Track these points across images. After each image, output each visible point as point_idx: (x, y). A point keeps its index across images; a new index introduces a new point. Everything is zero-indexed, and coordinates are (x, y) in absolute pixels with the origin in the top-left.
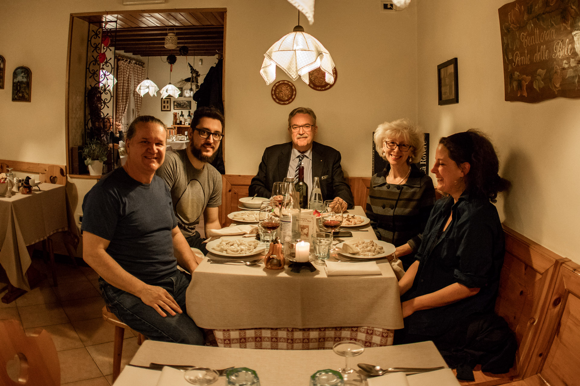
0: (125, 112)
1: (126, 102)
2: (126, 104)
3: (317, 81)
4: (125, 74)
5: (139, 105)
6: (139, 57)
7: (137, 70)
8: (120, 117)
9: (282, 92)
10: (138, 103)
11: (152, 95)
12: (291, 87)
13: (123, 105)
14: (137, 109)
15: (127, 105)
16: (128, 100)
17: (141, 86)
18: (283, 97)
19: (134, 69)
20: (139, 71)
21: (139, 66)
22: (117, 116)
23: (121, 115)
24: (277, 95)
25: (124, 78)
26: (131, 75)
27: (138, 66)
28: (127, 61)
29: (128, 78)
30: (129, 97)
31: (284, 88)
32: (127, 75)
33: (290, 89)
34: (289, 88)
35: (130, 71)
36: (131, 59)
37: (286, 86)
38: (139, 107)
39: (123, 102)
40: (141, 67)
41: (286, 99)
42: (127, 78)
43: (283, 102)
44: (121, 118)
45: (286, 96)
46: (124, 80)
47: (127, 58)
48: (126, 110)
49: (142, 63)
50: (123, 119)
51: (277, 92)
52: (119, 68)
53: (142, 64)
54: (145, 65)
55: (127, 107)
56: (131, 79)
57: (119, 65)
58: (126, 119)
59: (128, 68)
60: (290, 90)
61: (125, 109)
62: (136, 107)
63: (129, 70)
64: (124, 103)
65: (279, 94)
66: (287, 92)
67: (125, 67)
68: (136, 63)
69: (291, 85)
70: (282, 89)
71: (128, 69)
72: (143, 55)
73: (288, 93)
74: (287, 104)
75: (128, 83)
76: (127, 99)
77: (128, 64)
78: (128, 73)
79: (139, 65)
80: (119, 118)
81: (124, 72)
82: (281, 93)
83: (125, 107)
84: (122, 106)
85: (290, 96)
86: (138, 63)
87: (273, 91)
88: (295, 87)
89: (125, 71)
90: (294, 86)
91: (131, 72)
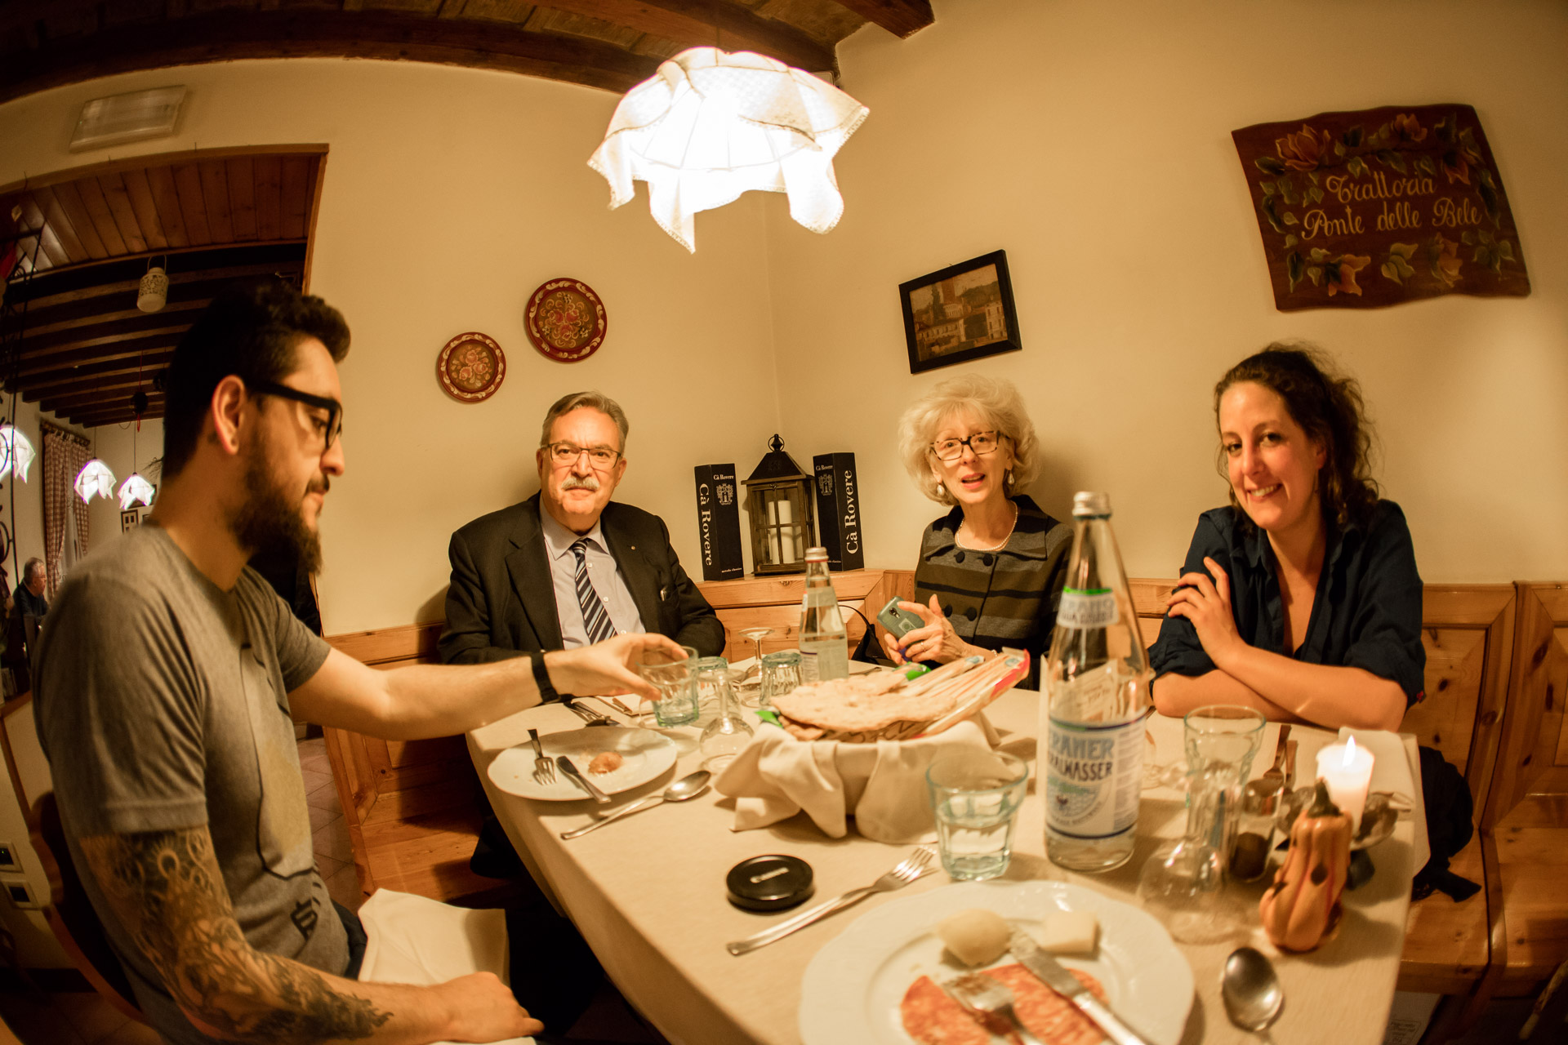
0: (62, 549)
1: (62, 525)
2: (61, 531)
3: (556, 335)
4: (57, 462)
5: (85, 531)
6: (79, 428)
7: (78, 455)
8: (54, 561)
9: (466, 365)
10: (83, 528)
11: (103, 495)
12: (491, 352)
13: (57, 532)
14: (82, 541)
15: (64, 532)
16: (65, 521)
17: (83, 477)
18: (468, 379)
19: (72, 452)
20: (82, 457)
21: (81, 448)
22: (49, 559)
23: (57, 557)
24: (454, 375)
25: (55, 471)
26: (67, 465)
27: (78, 446)
28: (59, 434)
29: (63, 473)
30: (65, 515)
31: (471, 354)
32: (61, 466)
33: (487, 357)
34: (484, 354)
35: (65, 456)
36: (68, 432)
37: (479, 349)
38: (86, 536)
39: (56, 527)
40: (84, 448)
41: (479, 385)
42: (60, 472)
43: (472, 393)
44: (56, 562)
45: (476, 378)
46: (55, 478)
47: (60, 428)
48: (63, 543)
49: (87, 440)
50: (59, 564)
51: (453, 368)
52: (47, 450)
53: (84, 442)
54: (91, 446)
55: (63, 538)
56: (67, 474)
57: (46, 444)
58: (65, 565)
59: (63, 449)
60: (487, 360)
61: (60, 543)
62: (80, 537)
63: (63, 455)
64: (59, 529)
65: (458, 371)
66: (481, 366)
67: (57, 447)
68: (75, 441)
69: (491, 346)
70: (465, 357)
71: (61, 452)
72: (87, 426)
73: (484, 368)
74: (483, 399)
75: (63, 485)
76: (62, 519)
77: (61, 441)
78: (62, 460)
79: (81, 444)
80: (52, 562)
81: (55, 459)
82: (464, 371)
83: (61, 537)
84: (55, 535)
85: (487, 377)
86: (78, 440)
87: (443, 364)
88: (501, 351)
89: (57, 457)
90: (498, 347)
91: (67, 459)
